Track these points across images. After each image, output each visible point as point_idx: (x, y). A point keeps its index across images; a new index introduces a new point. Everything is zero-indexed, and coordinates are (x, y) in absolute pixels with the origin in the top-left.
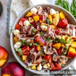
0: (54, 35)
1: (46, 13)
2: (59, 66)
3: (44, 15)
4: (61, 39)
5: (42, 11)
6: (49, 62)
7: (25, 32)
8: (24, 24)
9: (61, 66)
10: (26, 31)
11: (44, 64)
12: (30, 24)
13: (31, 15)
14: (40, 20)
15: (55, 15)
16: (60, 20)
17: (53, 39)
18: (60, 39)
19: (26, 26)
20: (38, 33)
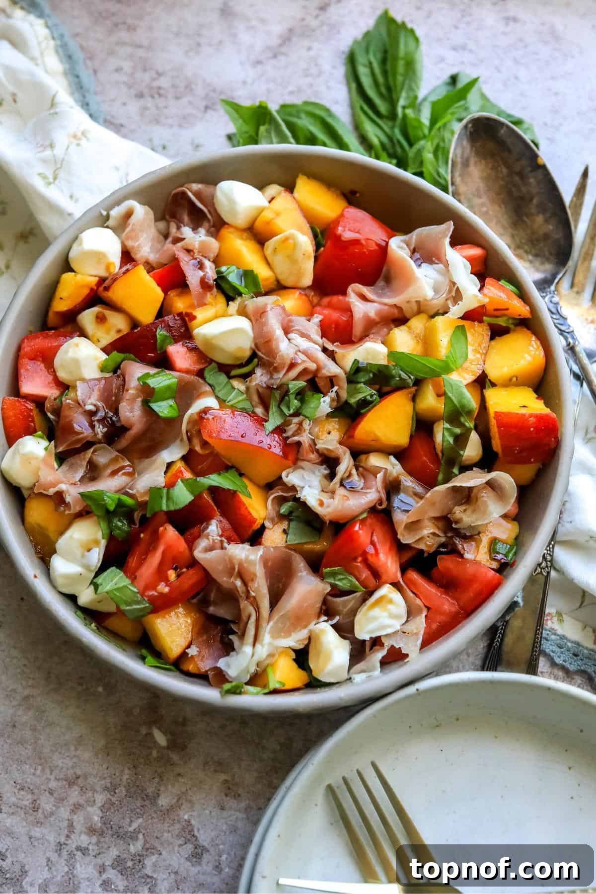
0: (322, 356)
1: (195, 229)
2: (470, 569)
3: (188, 251)
4: (392, 354)
5: (160, 232)
6: (381, 570)
7: (93, 427)
8: (62, 375)
9: (495, 565)
10: (101, 414)
11: (354, 612)
12: (108, 354)
13: (86, 292)
14: (172, 294)
15: (267, 215)
16: (315, 236)
17: (332, 381)
18: (383, 362)
19: (83, 380)
20: (199, 396)
